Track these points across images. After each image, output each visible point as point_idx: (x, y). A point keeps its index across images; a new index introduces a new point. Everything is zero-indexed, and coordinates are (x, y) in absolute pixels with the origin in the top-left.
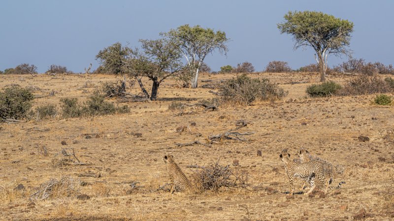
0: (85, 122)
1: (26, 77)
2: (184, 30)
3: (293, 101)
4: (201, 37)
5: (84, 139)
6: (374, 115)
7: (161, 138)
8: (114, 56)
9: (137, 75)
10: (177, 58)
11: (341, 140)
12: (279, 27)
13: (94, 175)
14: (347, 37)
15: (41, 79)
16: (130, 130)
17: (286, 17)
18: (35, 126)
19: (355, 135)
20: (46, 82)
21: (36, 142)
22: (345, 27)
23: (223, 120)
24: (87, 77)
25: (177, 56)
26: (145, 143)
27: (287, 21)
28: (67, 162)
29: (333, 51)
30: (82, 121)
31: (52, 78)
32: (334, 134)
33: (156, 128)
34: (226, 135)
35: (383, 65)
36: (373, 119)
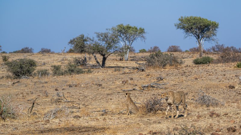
0: (68, 78)
1: (28, 55)
2: (120, 27)
3: (188, 66)
4: (130, 31)
5: (68, 87)
6: (237, 74)
7: (113, 87)
8: (80, 42)
9: (93, 53)
10: (117, 43)
11: (218, 88)
12: (176, 26)
13: (76, 108)
14: (215, 31)
15: (36, 56)
16: (94, 82)
17: (180, 20)
18: (39, 80)
19: (226, 85)
20: (40, 58)
21: (41, 89)
22: (214, 25)
23: (148, 77)
24: (63, 55)
25: (117, 42)
26: (104, 90)
27: (180, 22)
28: (60, 100)
29: (207, 39)
30: (66, 78)
31: (43, 55)
32: (214, 84)
33: (110, 81)
34: (152, 85)
35: (235, 48)
36: (236, 76)
